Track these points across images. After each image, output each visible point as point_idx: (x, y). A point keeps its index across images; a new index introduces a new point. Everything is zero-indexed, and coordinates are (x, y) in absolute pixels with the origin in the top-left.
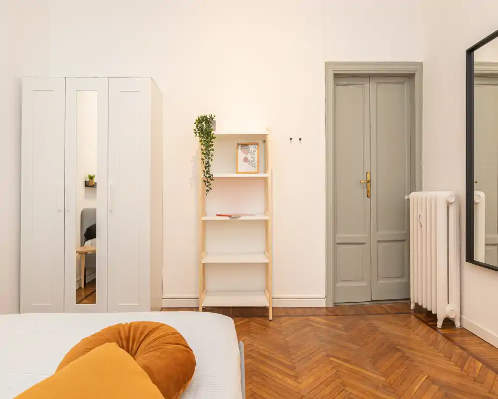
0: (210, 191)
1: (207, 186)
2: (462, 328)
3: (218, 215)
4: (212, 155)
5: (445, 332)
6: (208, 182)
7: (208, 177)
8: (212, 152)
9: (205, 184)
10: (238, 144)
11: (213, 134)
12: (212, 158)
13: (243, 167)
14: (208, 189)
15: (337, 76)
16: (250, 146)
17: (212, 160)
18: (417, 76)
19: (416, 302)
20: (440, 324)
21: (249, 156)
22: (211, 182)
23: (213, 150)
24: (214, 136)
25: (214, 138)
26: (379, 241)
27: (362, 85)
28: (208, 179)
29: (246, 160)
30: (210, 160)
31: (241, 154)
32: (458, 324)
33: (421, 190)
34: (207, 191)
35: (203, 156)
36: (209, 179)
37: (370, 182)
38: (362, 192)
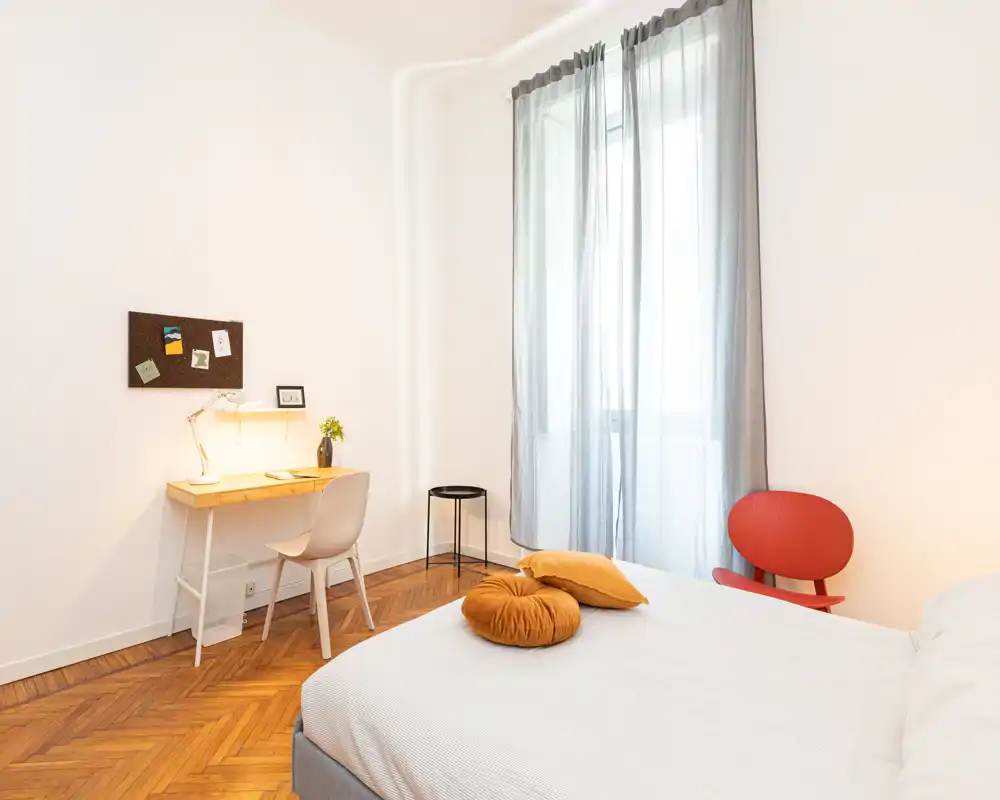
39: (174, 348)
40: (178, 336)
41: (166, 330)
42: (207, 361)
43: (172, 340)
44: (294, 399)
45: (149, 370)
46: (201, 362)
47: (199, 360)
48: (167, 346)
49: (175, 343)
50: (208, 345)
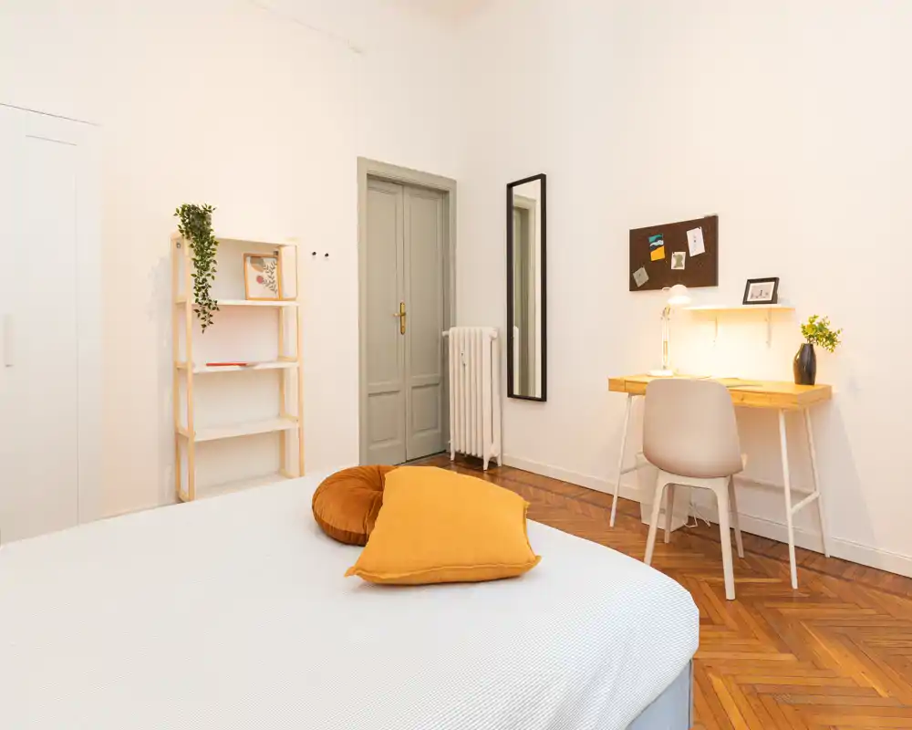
0: (209, 327)
1: (203, 319)
2: (503, 466)
3: (208, 365)
4: (215, 271)
5: (491, 472)
6: (205, 312)
7: (206, 304)
8: (212, 265)
9: (199, 315)
10: (246, 256)
11: (213, 237)
12: (214, 274)
13: (255, 289)
14: (206, 323)
15: (370, 177)
16: (265, 260)
17: (213, 278)
18: (451, 195)
19: (457, 450)
20: (486, 466)
21: (265, 275)
22: (211, 312)
23: (215, 262)
24: (215, 240)
25: (216, 243)
26: (414, 388)
27: (394, 193)
28: (206, 309)
29: (260, 280)
30: (209, 279)
31: (252, 272)
32: (500, 464)
33: (454, 326)
34: (204, 326)
35: (195, 271)
36: (207, 307)
37: (404, 314)
38: (396, 327)
39: (658, 255)
40: (661, 242)
41: (652, 239)
42: (683, 262)
43: (655, 248)
44: (763, 294)
45: (642, 276)
46: (679, 264)
47: (678, 261)
48: (652, 253)
49: (660, 249)
50: (684, 246)
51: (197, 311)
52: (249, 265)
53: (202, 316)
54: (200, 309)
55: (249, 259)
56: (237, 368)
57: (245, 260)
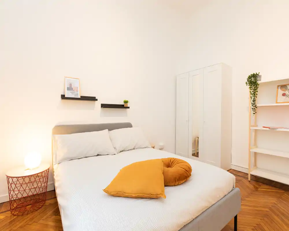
1: (254, 111)
3: (263, 127)
7: (255, 106)
8: (256, 93)
10: (278, 86)
12: (257, 96)
14: (255, 112)
21: (287, 92)
22: (256, 109)
23: (258, 92)
25: (259, 85)
29: (284, 95)
30: (255, 97)
35: (251, 95)
51: (252, 108)
52: (279, 90)
53: (254, 110)
54: (253, 108)
55: (280, 87)
56: (268, 129)
57: (278, 88)
